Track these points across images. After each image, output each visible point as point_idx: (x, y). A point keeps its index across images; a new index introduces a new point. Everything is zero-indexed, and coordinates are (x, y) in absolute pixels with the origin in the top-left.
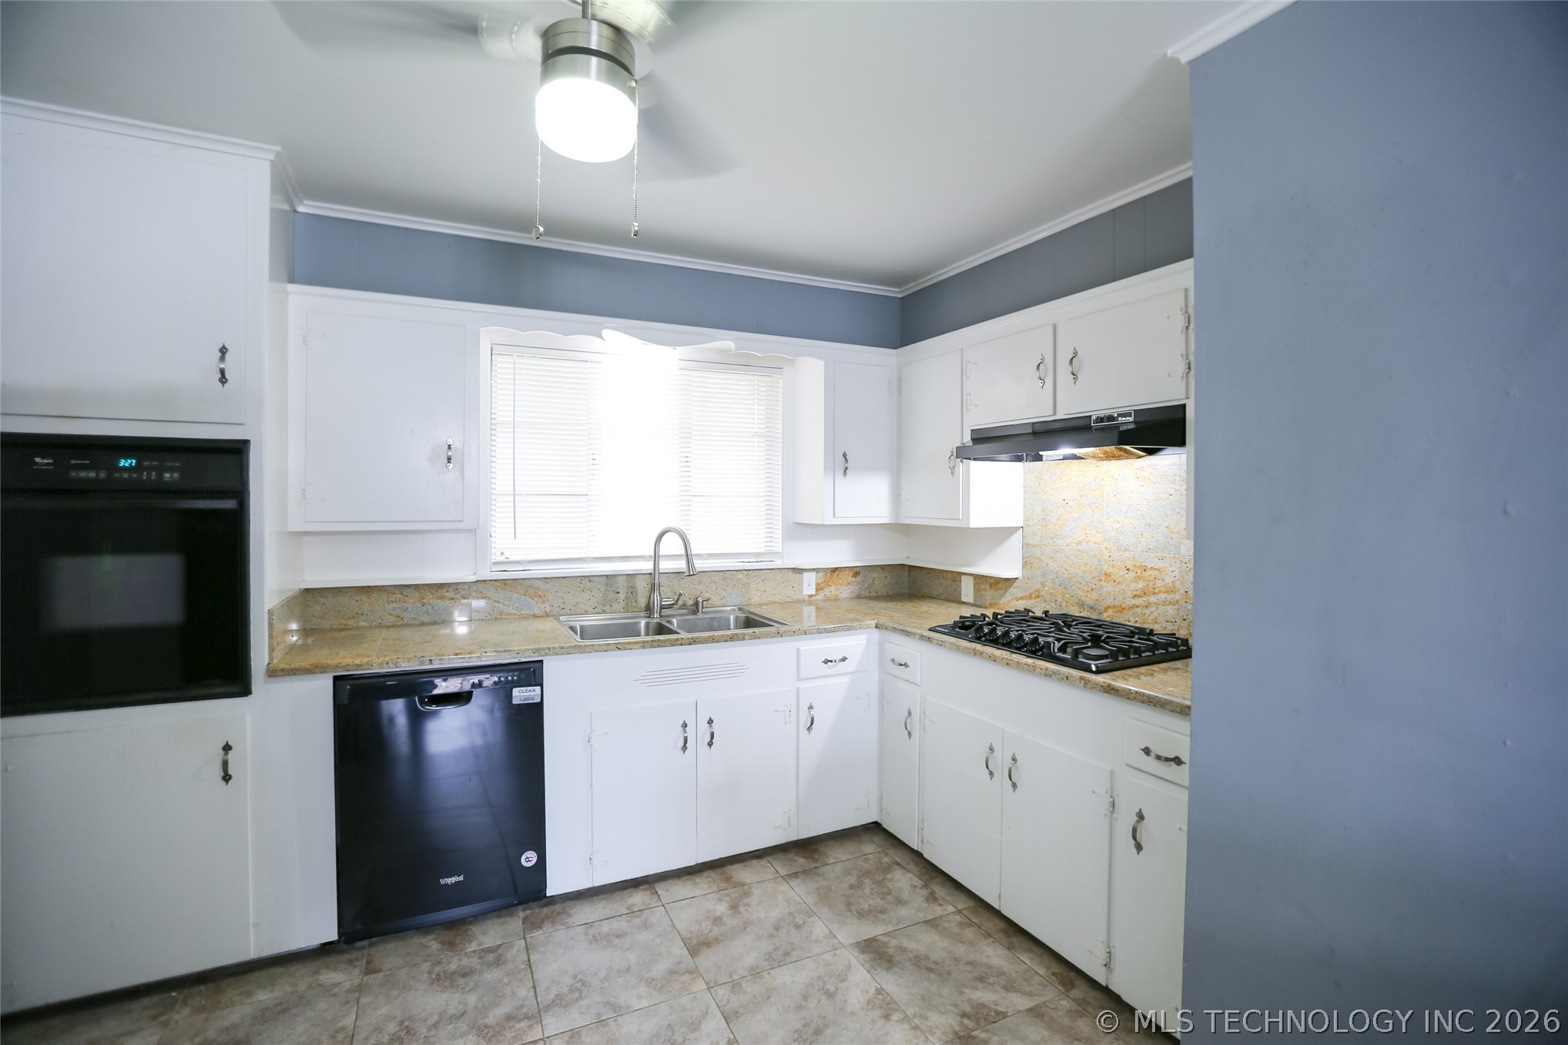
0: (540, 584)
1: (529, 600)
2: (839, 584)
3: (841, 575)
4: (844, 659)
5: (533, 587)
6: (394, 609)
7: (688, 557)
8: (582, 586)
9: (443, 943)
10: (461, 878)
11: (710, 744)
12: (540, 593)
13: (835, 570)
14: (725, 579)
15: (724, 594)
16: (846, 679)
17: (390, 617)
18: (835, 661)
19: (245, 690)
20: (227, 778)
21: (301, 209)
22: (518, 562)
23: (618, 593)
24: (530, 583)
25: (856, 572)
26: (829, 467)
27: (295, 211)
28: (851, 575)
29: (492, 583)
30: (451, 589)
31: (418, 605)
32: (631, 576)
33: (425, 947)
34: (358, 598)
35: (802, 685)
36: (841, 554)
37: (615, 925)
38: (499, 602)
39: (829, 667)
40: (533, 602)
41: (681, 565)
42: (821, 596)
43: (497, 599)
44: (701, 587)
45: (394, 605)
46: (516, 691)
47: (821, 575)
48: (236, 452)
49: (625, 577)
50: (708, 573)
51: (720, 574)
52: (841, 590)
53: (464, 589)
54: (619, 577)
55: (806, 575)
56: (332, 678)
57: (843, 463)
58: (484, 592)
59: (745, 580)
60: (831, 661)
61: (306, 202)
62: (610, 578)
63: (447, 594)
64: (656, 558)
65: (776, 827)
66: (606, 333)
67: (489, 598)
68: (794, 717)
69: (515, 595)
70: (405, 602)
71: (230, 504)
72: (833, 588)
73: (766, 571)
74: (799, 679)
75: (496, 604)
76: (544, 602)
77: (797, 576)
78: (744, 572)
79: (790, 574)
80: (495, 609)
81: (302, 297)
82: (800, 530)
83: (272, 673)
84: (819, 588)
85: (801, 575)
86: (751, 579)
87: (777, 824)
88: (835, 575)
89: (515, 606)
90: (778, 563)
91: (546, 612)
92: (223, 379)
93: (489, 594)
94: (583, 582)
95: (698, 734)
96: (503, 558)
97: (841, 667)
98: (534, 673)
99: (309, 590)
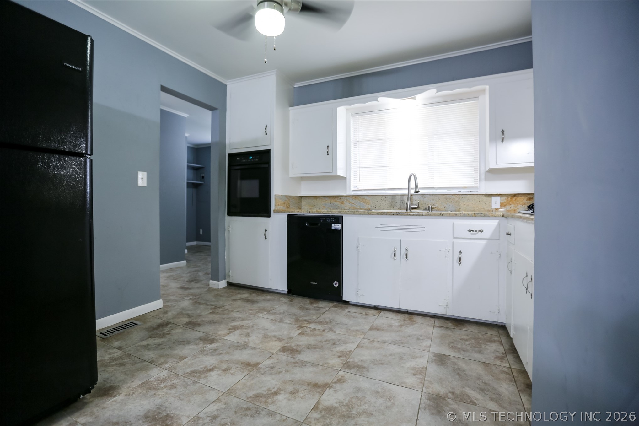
0: (367, 198)
1: (363, 203)
2: (517, 204)
3: (518, 199)
4: (481, 231)
5: (365, 199)
6: (323, 204)
8: (382, 200)
9: (310, 302)
10: (316, 283)
11: (405, 258)
12: (367, 201)
13: (514, 195)
14: (446, 199)
15: (446, 205)
16: (484, 242)
17: (322, 207)
18: (476, 231)
19: (269, 216)
20: (266, 238)
21: (295, 86)
22: (360, 190)
23: (396, 202)
24: (364, 197)
25: (530, 197)
26: (494, 138)
27: (294, 88)
28: (526, 199)
29: (351, 197)
30: (339, 199)
31: (329, 203)
32: (401, 196)
33: (306, 301)
34: (314, 200)
35: (455, 241)
36: (517, 187)
37: (357, 315)
38: (353, 204)
39: (472, 234)
40: (365, 204)
42: (503, 210)
43: (353, 203)
44: (434, 202)
45: (323, 203)
46: (333, 225)
47: (504, 199)
48: (269, 153)
49: (399, 196)
50: (437, 196)
51: (443, 196)
52: (518, 207)
53: (343, 199)
54: (397, 196)
55: (494, 199)
56: (287, 215)
57: (501, 135)
58: (349, 200)
59: (457, 199)
60: (473, 231)
61: (296, 84)
62: (393, 196)
63: (337, 200)
64: (409, 189)
65: (440, 305)
66: (379, 99)
67: (350, 202)
68: (451, 255)
69: (359, 202)
70: (326, 202)
71: (267, 166)
72: (512, 206)
73: (469, 196)
74: (454, 238)
75: (352, 204)
76: (368, 205)
77: (488, 198)
78: (457, 195)
79: (484, 197)
80: (352, 206)
81: (294, 111)
82: (491, 175)
83: (275, 211)
84: (502, 205)
85: (490, 198)
86: (461, 199)
87: (440, 304)
88: (514, 199)
89: (359, 205)
90: (477, 192)
91: (369, 208)
92: (266, 134)
93: (350, 201)
94: (383, 197)
95: (400, 253)
96: (357, 189)
97: (480, 235)
98: (339, 220)
99: (301, 197)
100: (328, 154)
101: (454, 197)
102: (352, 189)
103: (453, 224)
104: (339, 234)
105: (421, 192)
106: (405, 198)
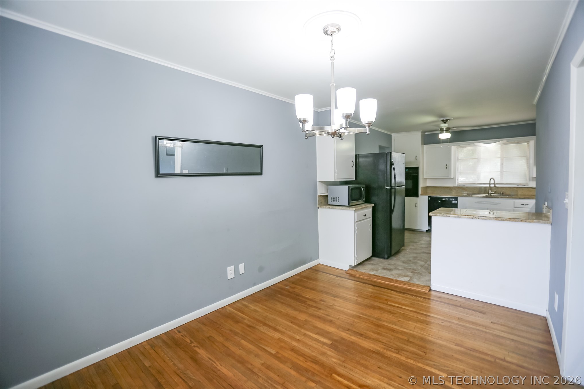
0: (465, 188)
1: (463, 191)
7: (494, 184)
14: (510, 189)
15: (510, 192)
16: (529, 209)
19: (418, 196)
20: (416, 207)
22: (462, 184)
24: (463, 188)
29: (457, 187)
32: (486, 187)
35: (515, 208)
44: (503, 190)
46: (453, 201)
48: (417, 168)
49: (484, 187)
56: (428, 197)
58: (455, 189)
60: (524, 205)
62: (481, 187)
63: (448, 189)
64: (490, 184)
71: (417, 174)
73: (523, 188)
76: (466, 191)
80: (457, 192)
82: (533, 179)
83: (421, 195)
86: (518, 189)
89: (461, 192)
90: (528, 186)
92: (416, 160)
94: (474, 188)
96: (459, 183)
97: (527, 206)
98: (456, 199)
99: (427, 187)
100: (446, 168)
101: (515, 188)
102: (457, 183)
103: (514, 202)
105: (497, 185)
106: (488, 189)
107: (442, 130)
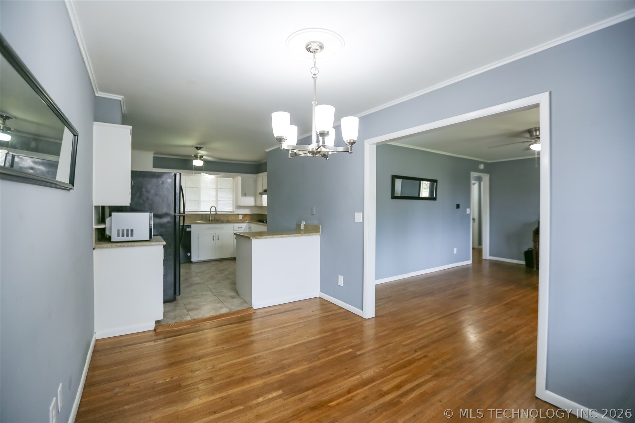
4: (242, 228)
7: (216, 211)
8: (197, 216)
11: (218, 240)
13: (246, 215)
14: (224, 216)
15: (224, 218)
16: (242, 231)
23: (203, 217)
25: (250, 215)
26: (242, 195)
32: (206, 214)
36: (247, 212)
39: (239, 229)
41: (215, 213)
42: (243, 219)
44: (219, 217)
46: (187, 229)
47: (243, 215)
50: (221, 215)
54: (204, 215)
55: (240, 215)
57: (244, 194)
59: (227, 216)
62: (202, 215)
64: (211, 211)
66: (202, 173)
72: (246, 218)
73: (232, 214)
74: (234, 230)
76: (190, 219)
77: (238, 216)
78: (227, 214)
79: (237, 215)
82: (239, 207)
84: (242, 218)
86: (229, 216)
90: (235, 213)
95: (216, 238)
97: (241, 229)
98: (189, 226)
104: (190, 232)
105: (218, 213)
106: (208, 216)
107: (196, 157)
